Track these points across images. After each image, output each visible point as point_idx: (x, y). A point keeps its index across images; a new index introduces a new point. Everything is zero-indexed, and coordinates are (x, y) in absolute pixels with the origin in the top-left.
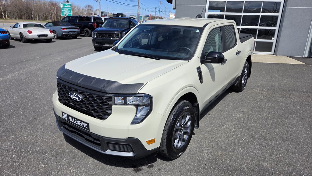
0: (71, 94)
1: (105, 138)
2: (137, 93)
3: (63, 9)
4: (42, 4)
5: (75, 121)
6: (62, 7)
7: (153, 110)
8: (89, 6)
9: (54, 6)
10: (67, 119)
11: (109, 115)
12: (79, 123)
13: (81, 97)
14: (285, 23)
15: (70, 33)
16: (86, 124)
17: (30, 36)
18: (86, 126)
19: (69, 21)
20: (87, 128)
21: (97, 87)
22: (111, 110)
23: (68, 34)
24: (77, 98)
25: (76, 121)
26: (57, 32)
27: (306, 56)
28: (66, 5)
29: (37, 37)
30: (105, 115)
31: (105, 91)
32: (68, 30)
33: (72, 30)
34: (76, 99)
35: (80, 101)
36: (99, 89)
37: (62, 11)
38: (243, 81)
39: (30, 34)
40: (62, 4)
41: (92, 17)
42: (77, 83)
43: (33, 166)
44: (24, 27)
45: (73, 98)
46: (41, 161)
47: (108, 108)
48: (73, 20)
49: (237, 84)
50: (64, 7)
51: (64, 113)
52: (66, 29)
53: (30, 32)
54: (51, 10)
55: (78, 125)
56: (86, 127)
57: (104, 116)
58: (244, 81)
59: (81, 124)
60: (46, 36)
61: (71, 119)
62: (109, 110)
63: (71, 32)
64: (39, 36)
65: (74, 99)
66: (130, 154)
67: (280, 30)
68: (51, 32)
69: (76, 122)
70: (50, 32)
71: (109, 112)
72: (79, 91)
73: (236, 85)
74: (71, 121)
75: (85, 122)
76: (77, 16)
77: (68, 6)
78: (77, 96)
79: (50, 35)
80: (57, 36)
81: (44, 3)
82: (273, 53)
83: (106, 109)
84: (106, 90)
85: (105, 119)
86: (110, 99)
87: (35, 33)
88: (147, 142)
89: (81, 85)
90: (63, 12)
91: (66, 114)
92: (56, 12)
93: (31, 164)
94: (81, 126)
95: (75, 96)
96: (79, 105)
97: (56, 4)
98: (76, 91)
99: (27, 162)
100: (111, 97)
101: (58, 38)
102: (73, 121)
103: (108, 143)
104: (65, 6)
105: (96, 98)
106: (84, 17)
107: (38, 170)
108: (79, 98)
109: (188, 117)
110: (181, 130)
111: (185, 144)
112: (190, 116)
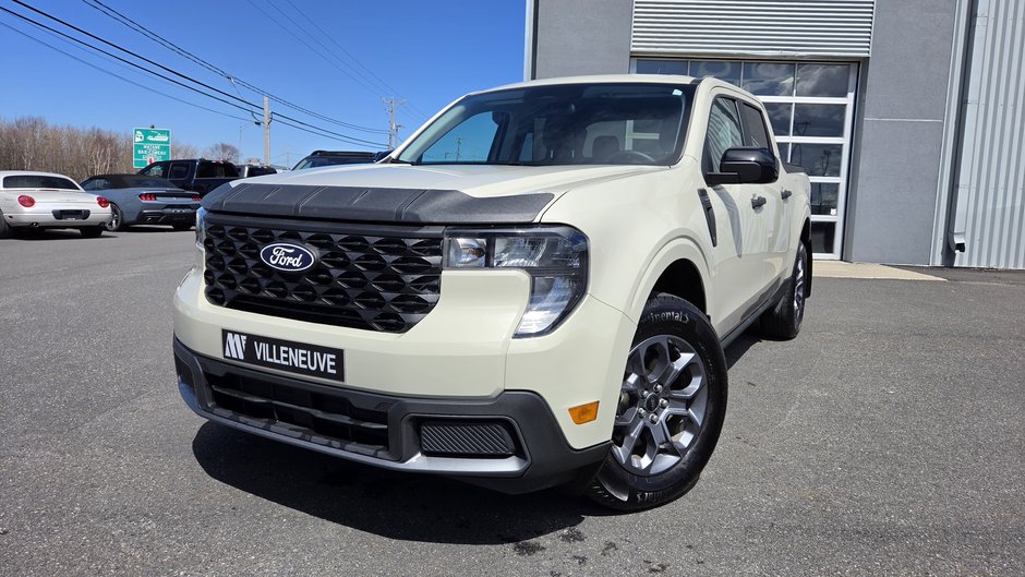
0: (269, 253)
1: (408, 401)
2: (537, 220)
3: (141, 147)
4: (64, 142)
5: (283, 355)
6: (138, 140)
7: (589, 291)
8: (224, 148)
9: (105, 148)
10: (241, 357)
11: (426, 308)
12: (297, 358)
13: (314, 254)
14: (864, 166)
15: (168, 210)
16: (330, 356)
17: (28, 214)
18: (329, 363)
19: (165, 175)
20: (334, 372)
21: (381, 208)
22: (436, 289)
23: (162, 214)
24: (296, 262)
25: (287, 352)
26: (122, 208)
27: (938, 263)
28: (154, 135)
29: (51, 218)
30: (411, 310)
31: (417, 216)
32: (160, 201)
33: (174, 201)
34: (290, 266)
35: (309, 273)
36: (391, 213)
37: (136, 151)
38: (796, 304)
39: (26, 209)
40: (138, 132)
41: (244, 167)
42: (297, 209)
43: (93, 558)
44: (5, 186)
45: (277, 264)
46: (124, 541)
47: (424, 285)
48: (178, 174)
49: (779, 307)
50: (146, 141)
51: (234, 333)
52: (154, 196)
53: (28, 202)
54: (91, 160)
55: (293, 368)
56: (330, 371)
57: (407, 317)
58: (798, 304)
59: (305, 362)
60: (85, 214)
61: (262, 350)
62: (426, 290)
63: (172, 206)
64: (60, 214)
65: (284, 266)
66: (510, 465)
67: (853, 184)
68: (103, 202)
69: (286, 359)
70: (100, 203)
71: (428, 296)
72: (304, 235)
73: (777, 310)
74: (262, 363)
75: (323, 350)
76: (195, 161)
77: (157, 139)
78: (294, 255)
79: (99, 212)
80: (122, 221)
81: (72, 138)
82: (839, 258)
83: (418, 287)
84: (417, 212)
85: (411, 325)
86: (434, 247)
87: (45, 205)
88: (570, 410)
89: (315, 210)
90: (141, 156)
91: (240, 334)
92: (111, 166)
93: (82, 552)
94: (308, 372)
95: (287, 254)
96: (300, 290)
97: (111, 141)
98: (291, 235)
99: (65, 546)
100: (437, 240)
101: (125, 227)
102: (271, 356)
103: (419, 423)
104: (150, 138)
105: (378, 248)
106: (217, 164)
107: (117, 568)
108: (306, 259)
109: (686, 358)
110: (657, 402)
111: (678, 466)
112: (691, 355)
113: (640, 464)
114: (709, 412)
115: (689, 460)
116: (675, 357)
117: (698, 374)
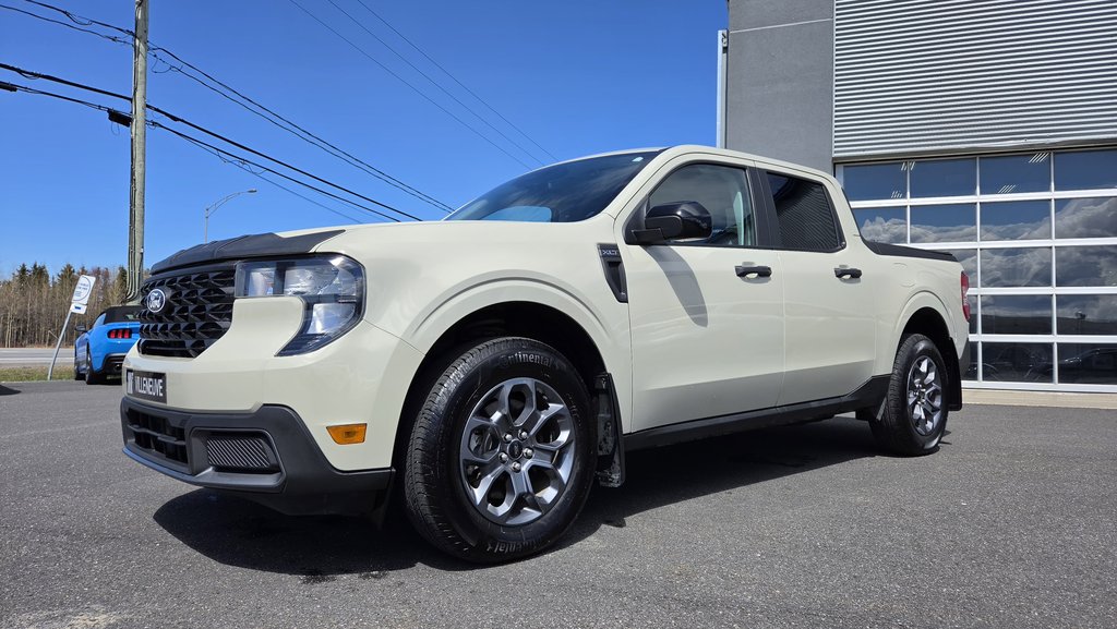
2: (312, 251)
7: (364, 317)
22: (230, 316)
30: (209, 336)
62: (223, 318)
71: (222, 323)
83: (215, 315)
86: (230, 278)
88: (329, 429)
100: (232, 272)
109: (554, 407)
110: (520, 452)
111: (539, 521)
112: (561, 406)
113: (496, 511)
114: (576, 471)
115: (550, 518)
116: (542, 406)
117: (565, 429)
